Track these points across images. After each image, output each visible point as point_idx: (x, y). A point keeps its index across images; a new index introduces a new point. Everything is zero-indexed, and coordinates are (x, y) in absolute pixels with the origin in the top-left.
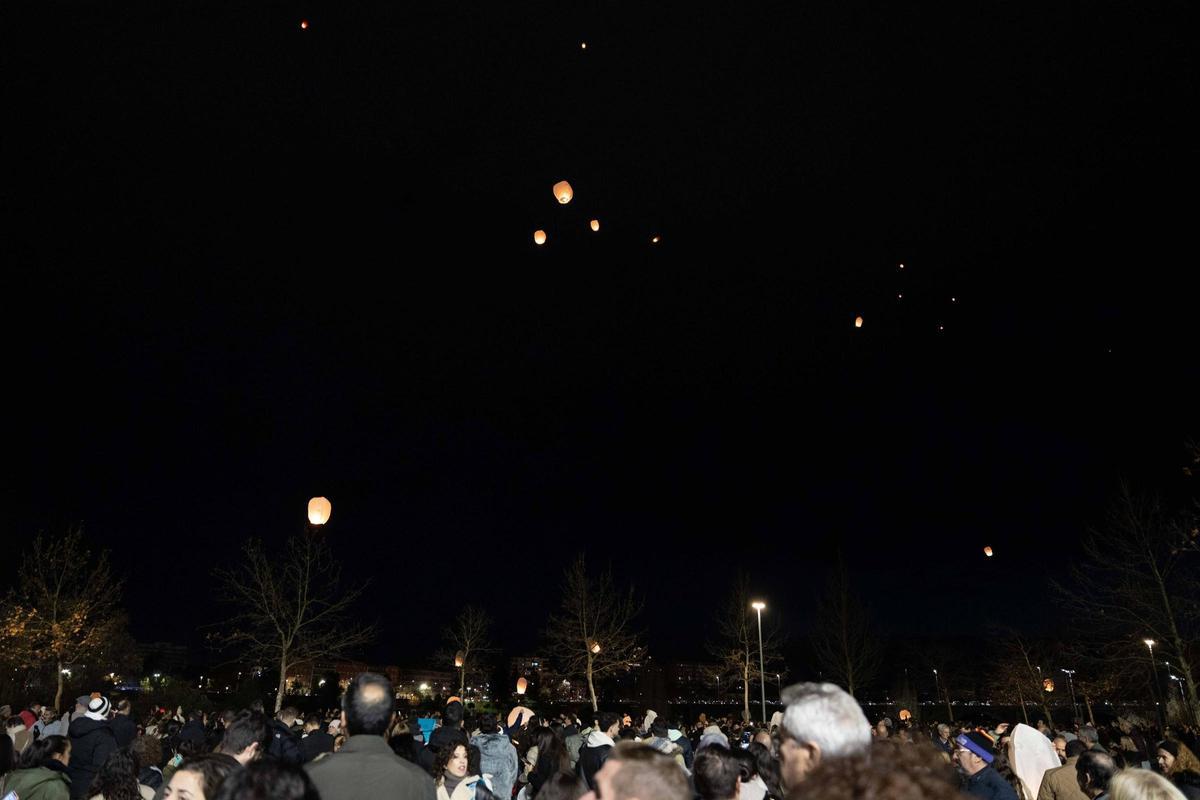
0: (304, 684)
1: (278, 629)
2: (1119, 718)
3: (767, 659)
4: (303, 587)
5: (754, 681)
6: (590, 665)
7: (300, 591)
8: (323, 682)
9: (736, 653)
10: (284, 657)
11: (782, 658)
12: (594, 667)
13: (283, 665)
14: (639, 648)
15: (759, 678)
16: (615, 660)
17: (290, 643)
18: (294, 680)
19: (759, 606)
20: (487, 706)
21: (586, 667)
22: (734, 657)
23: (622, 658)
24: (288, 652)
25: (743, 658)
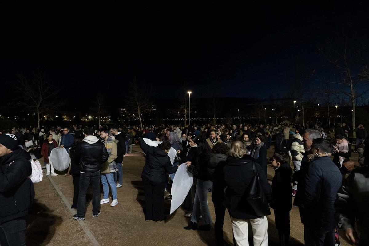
0: (51, 117)
1: (34, 101)
2: (283, 121)
3: (192, 108)
4: (41, 88)
5: (188, 114)
6: (139, 110)
7: (40, 89)
8: (57, 116)
9: (183, 106)
10: (38, 110)
11: (196, 107)
12: (140, 111)
13: (38, 112)
14: (154, 105)
15: (189, 113)
16: (146, 109)
17: (39, 106)
18: (47, 116)
19: (190, 93)
20: (110, 122)
21: (138, 111)
22: (182, 107)
23: (148, 108)
24: (39, 108)
25: (185, 108)
